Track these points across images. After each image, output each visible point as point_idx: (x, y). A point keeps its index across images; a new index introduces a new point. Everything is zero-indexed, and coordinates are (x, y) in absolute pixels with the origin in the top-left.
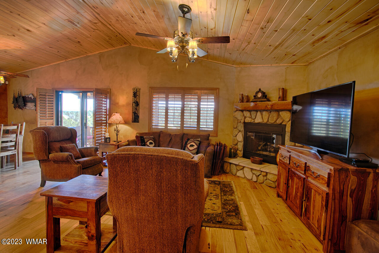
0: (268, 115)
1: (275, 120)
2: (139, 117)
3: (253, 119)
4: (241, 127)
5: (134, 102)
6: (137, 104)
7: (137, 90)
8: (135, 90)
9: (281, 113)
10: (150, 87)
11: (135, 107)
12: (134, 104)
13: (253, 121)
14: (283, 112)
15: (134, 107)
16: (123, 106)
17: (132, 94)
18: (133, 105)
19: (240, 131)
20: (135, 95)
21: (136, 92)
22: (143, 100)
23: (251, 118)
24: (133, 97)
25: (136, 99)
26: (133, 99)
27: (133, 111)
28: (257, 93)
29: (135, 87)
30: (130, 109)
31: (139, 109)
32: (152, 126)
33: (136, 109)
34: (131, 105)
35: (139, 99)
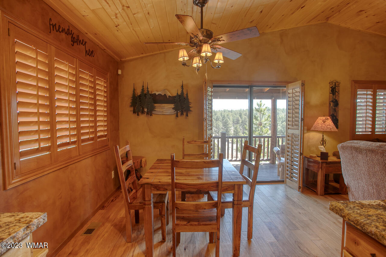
2: (338, 120)
5: (332, 101)
6: (336, 103)
7: (335, 84)
8: (333, 84)
10: (353, 81)
11: (334, 108)
12: (332, 104)
15: (332, 107)
16: (316, 106)
17: (328, 90)
18: (330, 104)
20: (334, 90)
21: (335, 88)
22: (343, 98)
24: (330, 93)
25: (334, 96)
26: (330, 96)
27: (330, 112)
29: (332, 80)
30: (326, 109)
31: (338, 111)
32: (356, 132)
33: (335, 110)
34: (328, 105)
35: (339, 97)
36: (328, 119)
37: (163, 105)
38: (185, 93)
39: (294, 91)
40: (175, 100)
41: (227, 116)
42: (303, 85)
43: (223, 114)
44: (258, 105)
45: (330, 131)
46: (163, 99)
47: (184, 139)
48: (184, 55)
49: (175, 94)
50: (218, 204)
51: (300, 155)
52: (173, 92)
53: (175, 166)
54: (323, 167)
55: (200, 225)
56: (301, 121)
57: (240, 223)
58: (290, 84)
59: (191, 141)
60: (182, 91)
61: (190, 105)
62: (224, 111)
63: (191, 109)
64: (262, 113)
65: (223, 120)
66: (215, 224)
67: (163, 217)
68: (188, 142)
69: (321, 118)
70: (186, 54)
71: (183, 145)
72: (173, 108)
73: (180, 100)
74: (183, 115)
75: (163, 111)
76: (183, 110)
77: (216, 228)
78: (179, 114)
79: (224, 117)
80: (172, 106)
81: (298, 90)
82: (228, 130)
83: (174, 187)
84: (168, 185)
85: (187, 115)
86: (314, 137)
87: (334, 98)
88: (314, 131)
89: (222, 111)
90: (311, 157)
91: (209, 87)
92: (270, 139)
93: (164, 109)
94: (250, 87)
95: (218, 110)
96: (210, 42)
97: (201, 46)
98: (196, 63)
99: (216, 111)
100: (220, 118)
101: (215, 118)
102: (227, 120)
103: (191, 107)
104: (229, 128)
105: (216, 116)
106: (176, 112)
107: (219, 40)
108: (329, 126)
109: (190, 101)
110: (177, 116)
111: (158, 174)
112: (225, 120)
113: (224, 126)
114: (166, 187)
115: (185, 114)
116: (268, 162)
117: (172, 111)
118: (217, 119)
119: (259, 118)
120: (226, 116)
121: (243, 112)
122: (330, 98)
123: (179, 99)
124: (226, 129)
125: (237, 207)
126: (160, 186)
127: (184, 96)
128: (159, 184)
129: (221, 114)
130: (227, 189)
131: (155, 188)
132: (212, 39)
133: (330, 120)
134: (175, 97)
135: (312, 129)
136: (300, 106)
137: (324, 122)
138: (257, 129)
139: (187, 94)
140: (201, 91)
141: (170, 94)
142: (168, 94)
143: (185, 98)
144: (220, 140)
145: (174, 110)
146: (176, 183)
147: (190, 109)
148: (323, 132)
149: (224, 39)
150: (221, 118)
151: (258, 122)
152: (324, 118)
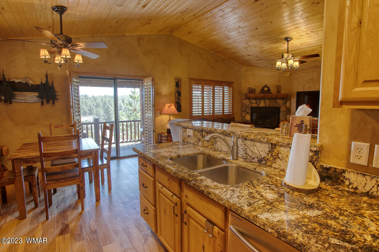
0: (269, 102)
1: (274, 104)
2: (181, 106)
3: (258, 105)
4: (249, 110)
5: (177, 92)
6: (179, 93)
7: (179, 80)
8: (177, 80)
9: (277, 100)
10: (190, 78)
12: (176, 94)
13: (258, 106)
14: (279, 100)
15: (177, 96)
16: (166, 96)
17: (174, 84)
19: (248, 113)
20: (178, 84)
21: (178, 82)
22: (184, 90)
23: (256, 103)
24: (175, 86)
25: (178, 89)
26: (175, 88)
27: (175, 100)
28: (264, 88)
29: (176, 77)
30: (173, 98)
31: (181, 99)
32: (193, 114)
33: (179, 99)
34: (174, 95)
35: (181, 89)
36: (171, 105)
37: (26, 93)
38: (50, 82)
39: (148, 84)
40: (39, 88)
41: (109, 102)
42: (153, 80)
43: (104, 100)
44: (132, 92)
45: (173, 113)
46: (26, 87)
47: (50, 125)
48: (45, 54)
49: (38, 83)
50: (79, 165)
51: (153, 132)
52: (37, 81)
53: (42, 141)
54: (168, 139)
55: (67, 181)
56: (153, 107)
57: (99, 178)
58: (145, 79)
59: (58, 126)
60: (47, 80)
61: (56, 94)
62: (105, 97)
63: (58, 97)
64: (136, 99)
65: (104, 106)
66: (78, 179)
67: (34, 187)
68: (55, 127)
69: (168, 104)
70: (47, 53)
71: (51, 130)
72: (37, 97)
73: (45, 89)
74: (49, 102)
75: (25, 99)
76: (49, 98)
77: (79, 181)
78: (45, 102)
79: (105, 103)
80: (36, 94)
81: (150, 83)
82: (110, 117)
83: (42, 156)
84: (37, 157)
85: (54, 103)
86: (165, 118)
87: (178, 90)
88: (164, 114)
89: (103, 96)
90: (162, 133)
91: (74, 79)
92: (140, 123)
93: (27, 97)
94: (115, 79)
95: (98, 96)
96: (69, 45)
97: (61, 48)
98: (58, 60)
99: (95, 96)
100: (100, 104)
101: (95, 105)
102: (108, 107)
103: (57, 96)
104: (111, 115)
105: (96, 102)
106: (41, 100)
107: (77, 46)
108: (172, 110)
109: (56, 90)
110: (42, 104)
111: (26, 152)
112: (107, 107)
113: (105, 113)
114: (35, 160)
115: (51, 102)
116: (139, 142)
117: (37, 99)
118: (97, 105)
119: (133, 104)
120: (107, 102)
121: (126, 98)
122: (175, 90)
123: (44, 87)
124: (107, 116)
125: (95, 167)
126: (29, 160)
127: (50, 85)
128: (29, 157)
129: (102, 100)
130: (86, 155)
131: (24, 162)
132: (71, 44)
133: (173, 106)
134: (39, 86)
135: (162, 113)
136: (152, 96)
137: (169, 108)
138: (132, 115)
139: (52, 83)
140: (67, 81)
141: (32, 82)
142: (31, 82)
143: (50, 87)
144: (93, 125)
145: (39, 99)
146: (43, 153)
147: (56, 97)
148: (170, 115)
149: (82, 45)
150: (102, 105)
151: (132, 108)
152: (169, 104)
